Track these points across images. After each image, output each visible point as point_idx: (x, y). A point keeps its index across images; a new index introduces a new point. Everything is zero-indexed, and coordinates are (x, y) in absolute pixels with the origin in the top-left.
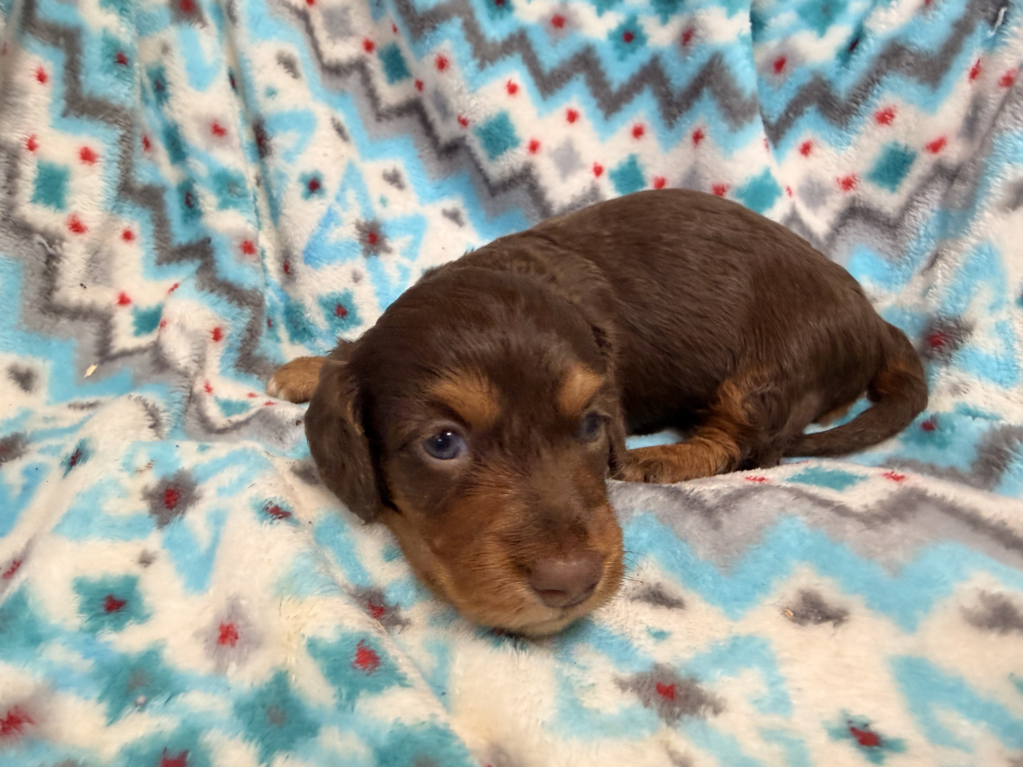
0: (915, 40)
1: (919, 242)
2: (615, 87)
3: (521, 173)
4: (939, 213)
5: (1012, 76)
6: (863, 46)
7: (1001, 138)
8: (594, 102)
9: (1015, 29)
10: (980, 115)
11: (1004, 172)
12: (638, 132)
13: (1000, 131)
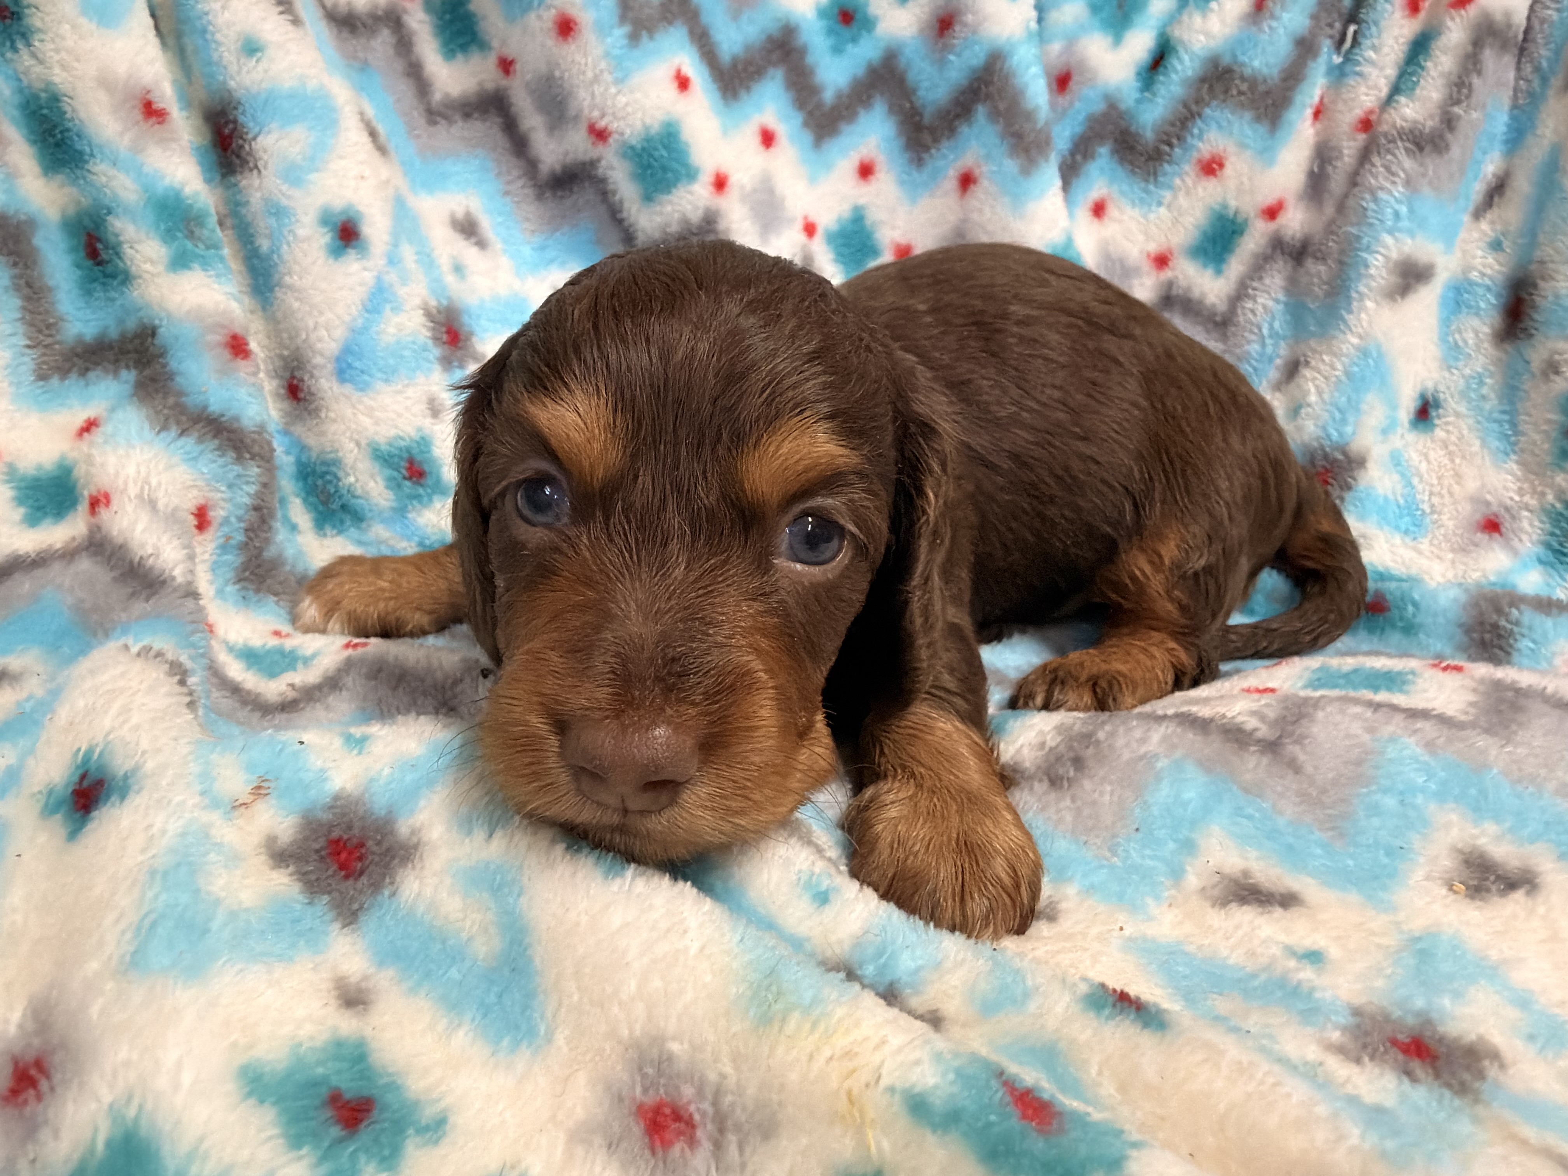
0: (1247, 60)
1: (1263, 345)
2: (828, 96)
3: (700, 228)
4: (1286, 304)
5: (1373, 118)
6: (1173, 64)
7: (1376, 200)
8: (797, 119)
9: (1371, 54)
10: (1330, 169)
11: (1386, 247)
12: (866, 171)
13: (1372, 192)
